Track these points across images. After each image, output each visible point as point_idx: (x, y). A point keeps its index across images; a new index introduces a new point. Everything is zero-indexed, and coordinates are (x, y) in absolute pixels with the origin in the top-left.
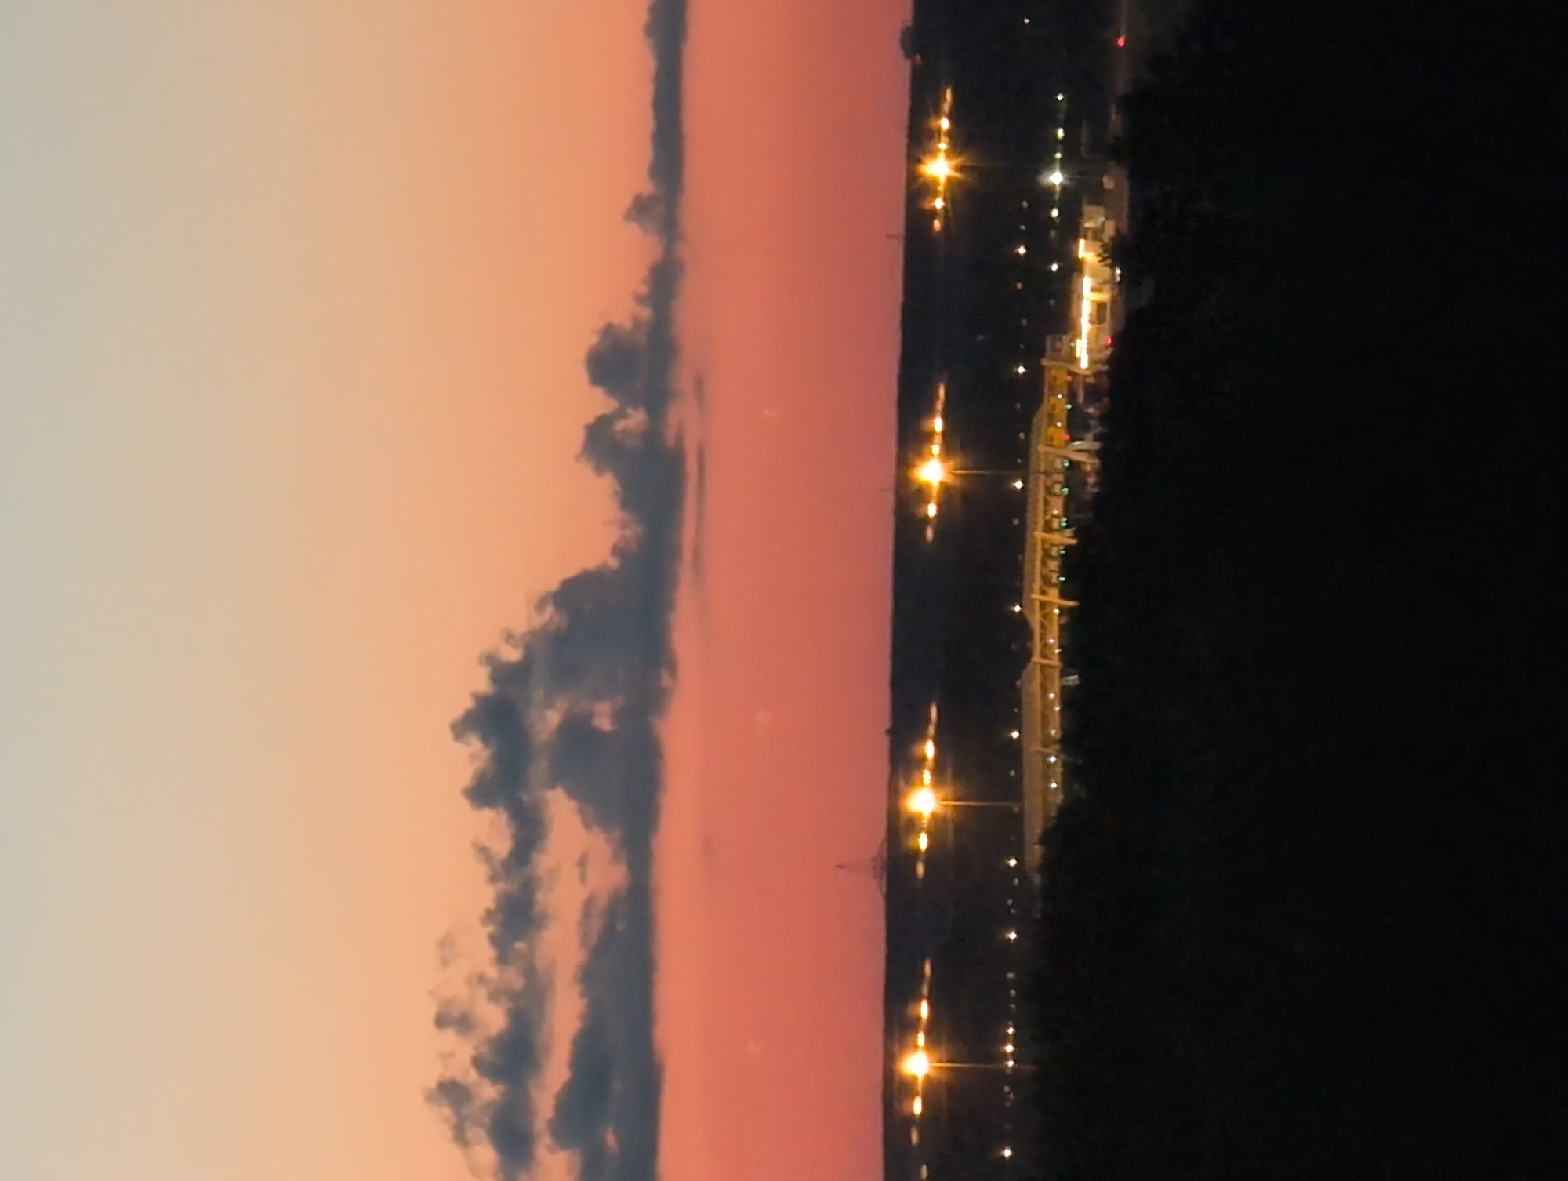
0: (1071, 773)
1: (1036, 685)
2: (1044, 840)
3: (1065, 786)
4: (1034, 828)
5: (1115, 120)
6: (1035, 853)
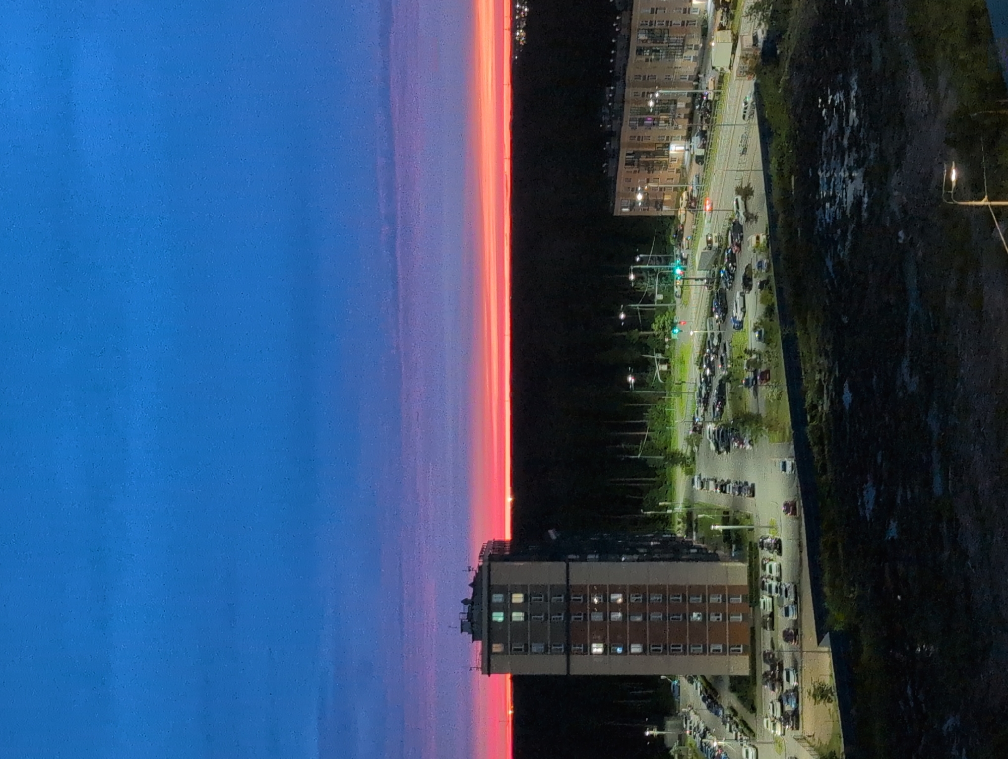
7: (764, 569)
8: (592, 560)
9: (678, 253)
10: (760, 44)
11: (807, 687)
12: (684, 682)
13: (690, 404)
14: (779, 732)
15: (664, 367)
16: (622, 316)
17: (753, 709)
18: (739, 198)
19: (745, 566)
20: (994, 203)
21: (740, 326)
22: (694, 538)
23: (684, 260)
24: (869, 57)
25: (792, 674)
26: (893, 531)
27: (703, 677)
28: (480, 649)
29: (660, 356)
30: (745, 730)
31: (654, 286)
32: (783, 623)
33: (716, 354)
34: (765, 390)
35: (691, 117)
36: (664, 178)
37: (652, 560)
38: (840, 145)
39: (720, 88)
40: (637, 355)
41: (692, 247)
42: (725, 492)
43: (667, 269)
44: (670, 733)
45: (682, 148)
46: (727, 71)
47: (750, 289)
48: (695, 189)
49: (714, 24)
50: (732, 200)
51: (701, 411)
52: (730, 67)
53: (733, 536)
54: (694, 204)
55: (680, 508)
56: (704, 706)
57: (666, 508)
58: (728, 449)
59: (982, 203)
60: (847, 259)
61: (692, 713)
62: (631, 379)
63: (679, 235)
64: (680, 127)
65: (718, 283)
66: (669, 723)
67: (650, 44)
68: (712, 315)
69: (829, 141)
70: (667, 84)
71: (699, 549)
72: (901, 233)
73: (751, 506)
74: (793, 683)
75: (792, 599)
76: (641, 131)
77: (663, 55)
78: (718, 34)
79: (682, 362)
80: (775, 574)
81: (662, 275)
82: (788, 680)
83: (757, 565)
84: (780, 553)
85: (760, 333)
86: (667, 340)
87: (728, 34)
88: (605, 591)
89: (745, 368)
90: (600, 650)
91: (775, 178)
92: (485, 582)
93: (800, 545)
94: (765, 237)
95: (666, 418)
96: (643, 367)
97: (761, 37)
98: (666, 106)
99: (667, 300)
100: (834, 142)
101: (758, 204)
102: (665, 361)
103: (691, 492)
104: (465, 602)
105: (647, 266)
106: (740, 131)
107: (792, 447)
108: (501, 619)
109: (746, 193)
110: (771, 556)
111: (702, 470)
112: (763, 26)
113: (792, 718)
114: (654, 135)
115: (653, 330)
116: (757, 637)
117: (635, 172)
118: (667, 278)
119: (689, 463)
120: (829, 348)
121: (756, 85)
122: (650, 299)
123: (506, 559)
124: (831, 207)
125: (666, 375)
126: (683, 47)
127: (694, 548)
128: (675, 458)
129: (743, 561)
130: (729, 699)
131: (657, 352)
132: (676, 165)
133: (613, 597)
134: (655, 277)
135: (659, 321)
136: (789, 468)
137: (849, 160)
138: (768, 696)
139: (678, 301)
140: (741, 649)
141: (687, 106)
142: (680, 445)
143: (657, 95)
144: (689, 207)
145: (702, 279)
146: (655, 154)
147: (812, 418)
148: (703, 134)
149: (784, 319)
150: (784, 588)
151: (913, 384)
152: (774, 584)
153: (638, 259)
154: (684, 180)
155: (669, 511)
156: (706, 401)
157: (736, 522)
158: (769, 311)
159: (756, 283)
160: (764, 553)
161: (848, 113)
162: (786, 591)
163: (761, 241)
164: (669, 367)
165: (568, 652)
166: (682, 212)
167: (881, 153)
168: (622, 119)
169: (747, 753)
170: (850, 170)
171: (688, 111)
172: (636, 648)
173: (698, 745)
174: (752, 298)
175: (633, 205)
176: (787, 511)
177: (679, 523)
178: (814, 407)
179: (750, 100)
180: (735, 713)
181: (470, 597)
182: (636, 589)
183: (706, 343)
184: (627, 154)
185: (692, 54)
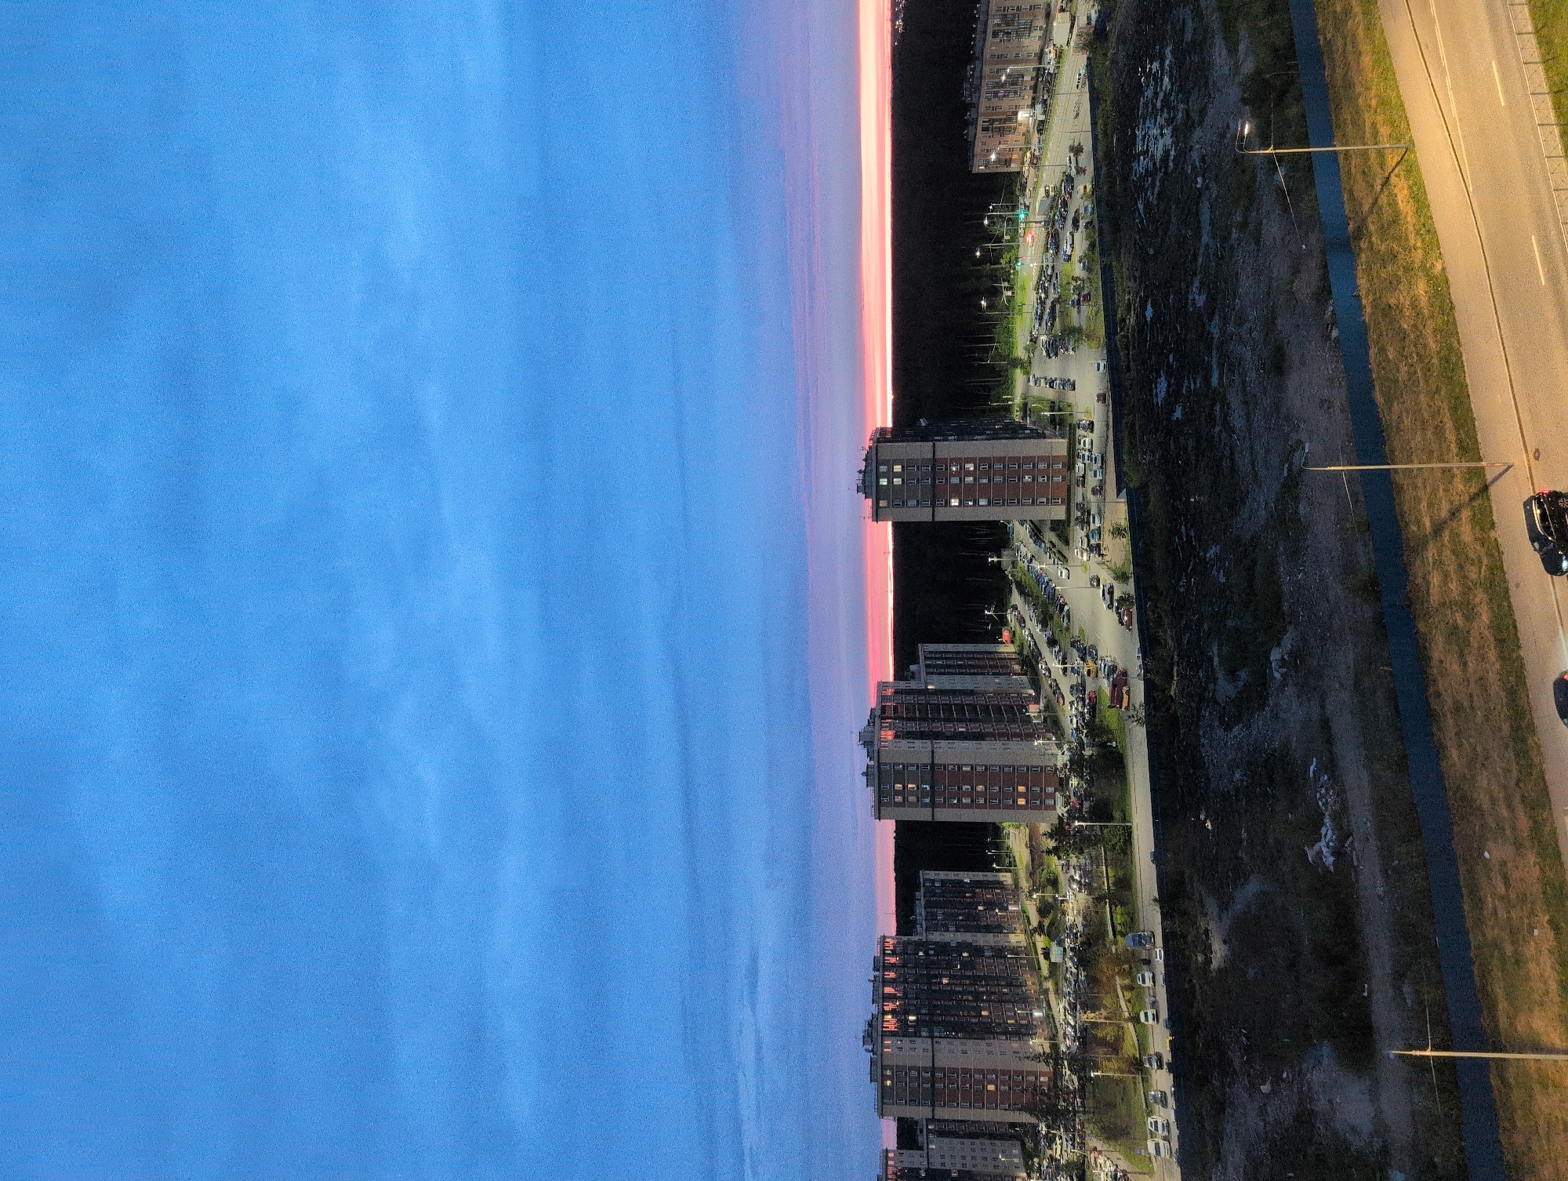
7: (1080, 443)
8: (951, 440)
9: (1022, 201)
10: (1093, 23)
11: (1108, 526)
12: (1017, 524)
13: (1028, 320)
14: (1085, 558)
15: (1009, 293)
16: (978, 254)
17: (1067, 542)
18: (1072, 155)
19: (1065, 441)
20: (1277, 151)
21: (1069, 258)
22: (1028, 421)
23: (1027, 207)
24: (1182, 30)
25: (1096, 517)
26: (1178, 414)
27: (1031, 521)
28: (871, 504)
29: (1006, 284)
30: (1061, 557)
31: (1003, 228)
32: (1092, 482)
33: (1050, 281)
34: (1085, 308)
35: (1035, 89)
36: (1014, 140)
37: (996, 439)
38: (1154, 106)
39: (1059, 62)
40: (989, 284)
41: (1033, 197)
42: (1052, 387)
43: (1013, 215)
44: (1005, 560)
45: (1028, 115)
46: (1065, 47)
47: (1078, 229)
48: (1037, 149)
49: (1056, 6)
50: (1066, 156)
51: (1037, 326)
52: (1068, 43)
53: (1058, 418)
54: (1036, 162)
55: (1018, 401)
56: (1031, 541)
57: (1008, 400)
58: (1056, 355)
59: (1268, 151)
60: (1155, 202)
61: (1022, 546)
62: (983, 303)
63: (1024, 187)
64: (1026, 97)
65: (1053, 225)
66: (1005, 553)
67: (1003, 27)
68: (1047, 250)
69: (1146, 104)
70: (1016, 61)
71: (1032, 430)
72: (1199, 180)
73: (1071, 397)
74: (1097, 524)
75: (1099, 465)
76: (995, 102)
77: (1014, 35)
78: (1059, 15)
79: (1023, 288)
80: (1088, 446)
81: (1009, 219)
82: (1094, 522)
83: (1074, 441)
84: (1092, 431)
85: (1084, 264)
86: (1012, 271)
87: (1067, 16)
88: (960, 462)
89: (1072, 291)
90: (957, 504)
91: (1100, 136)
92: (874, 458)
93: (1107, 425)
94: (1091, 186)
95: (1009, 332)
96: (994, 293)
97: (1094, 17)
98: (1015, 80)
99: (1013, 239)
100: (1150, 105)
101: (1086, 160)
102: (1011, 288)
103: (1027, 387)
104: (860, 472)
105: (998, 213)
106: (1075, 98)
107: (1105, 352)
108: (885, 483)
109: (1077, 150)
110: (1085, 434)
111: (1036, 371)
112: (1096, 7)
113: (1096, 549)
114: (1005, 105)
115: (1001, 264)
116: (1072, 491)
117: (990, 137)
118: (1013, 221)
119: (1026, 366)
120: (1137, 274)
121: (1088, 58)
122: (999, 239)
123: (889, 441)
124: (1144, 159)
125: (1010, 299)
126: (1030, 28)
127: (1027, 429)
128: (1016, 363)
129: (1063, 437)
130: (1049, 536)
131: (1004, 281)
132: (1022, 129)
133: (967, 466)
134: (1003, 222)
135: (1006, 256)
136: (1102, 368)
137: (1160, 120)
138: (1078, 534)
139: (1021, 239)
140: (1060, 501)
141: (1032, 79)
142: (1020, 352)
143: (1008, 71)
144: (1032, 163)
145: (1040, 222)
146: (1006, 120)
147: (1122, 329)
148: (1045, 102)
149: (1102, 253)
150: (1094, 457)
151: (1201, 300)
152: (1087, 454)
153: (991, 207)
154: (1028, 142)
155: (1010, 403)
156: (1041, 318)
157: (1060, 410)
158: (1092, 246)
159: (1082, 223)
160: (1080, 432)
161: (1162, 80)
162: (1096, 458)
163: (1088, 190)
164: (1013, 293)
165: (933, 505)
166: (1026, 168)
167: (1187, 113)
168: (980, 93)
169: (1061, 573)
170: (1162, 128)
171: (1033, 83)
172: (983, 502)
173: (1026, 569)
174: (1080, 235)
175: (987, 164)
176: (1098, 400)
177: (1017, 411)
178: (1123, 320)
179: (1083, 72)
180: (1054, 546)
181: (863, 469)
182: (983, 460)
183: (1042, 271)
184: (984, 122)
185: (1038, 33)
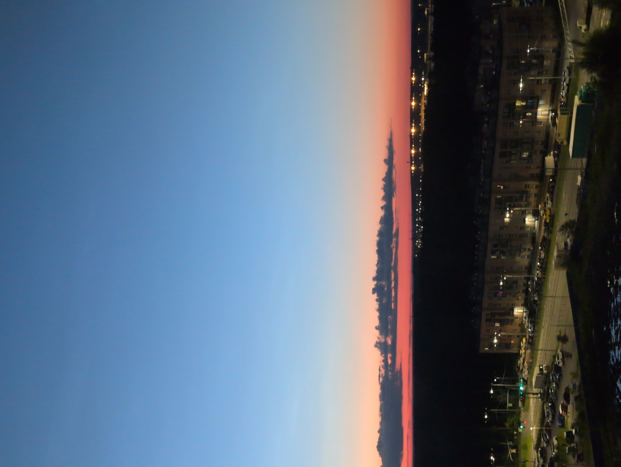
0: (425, 128)
1: (422, 120)
2: (423, 133)
3: (424, 129)
4: (422, 132)
5: (427, 74)
6: (422, 134)
9: (521, 377)
15: (514, 451)
16: (486, 417)
18: (559, 342)
21: (563, 424)
23: (525, 381)
29: (511, 443)
31: (506, 398)
35: (527, 292)
36: (512, 330)
39: (544, 275)
40: (496, 442)
41: (530, 373)
43: (514, 387)
45: (522, 311)
47: (569, 402)
48: (531, 337)
49: (539, 236)
50: (554, 344)
54: (530, 346)
62: (492, 458)
63: (521, 366)
64: (520, 298)
65: (548, 397)
67: (499, 248)
68: (544, 417)
70: (511, 271)
76: (495, 300)
77: (508, 253)
81: (511, 391)
85: (577, 430)
86: (515, 433)
89: (567, 452)
91: (581, 330)
94: (577, 367)
98: (510, 285)
99: (515, 407)
101: (571, 347)
102: (515, 447)
105: (501, 385)
106: (558, 301)
112: (571, 237)
114: (503, 303)
115: (506, 427)
117: (492, 326)
118: (514, 392)
121: (567, 273)
122: (504, 405)
125: (515, 456)
126: (520, 250)
131: (510, 440)
132: (518, 321)
134: (506, 392)
135: (510, 420)
139: (522, 407)
141: (524, 285)
143: (505, 278)
144: (527, 347)
145: (537, 394)
146: (504, 314)
148: (534, 302)
149: (591, 422)
153: (495, 380)
154: (523, 331)
158: (582, 416)
166: (522, 351)
168: (483, 293)
171: (524, 288)
174: (571, 407)
175: (491, 346)
183: (541, 435)
184: (487, 315)
185: (526, 253)
